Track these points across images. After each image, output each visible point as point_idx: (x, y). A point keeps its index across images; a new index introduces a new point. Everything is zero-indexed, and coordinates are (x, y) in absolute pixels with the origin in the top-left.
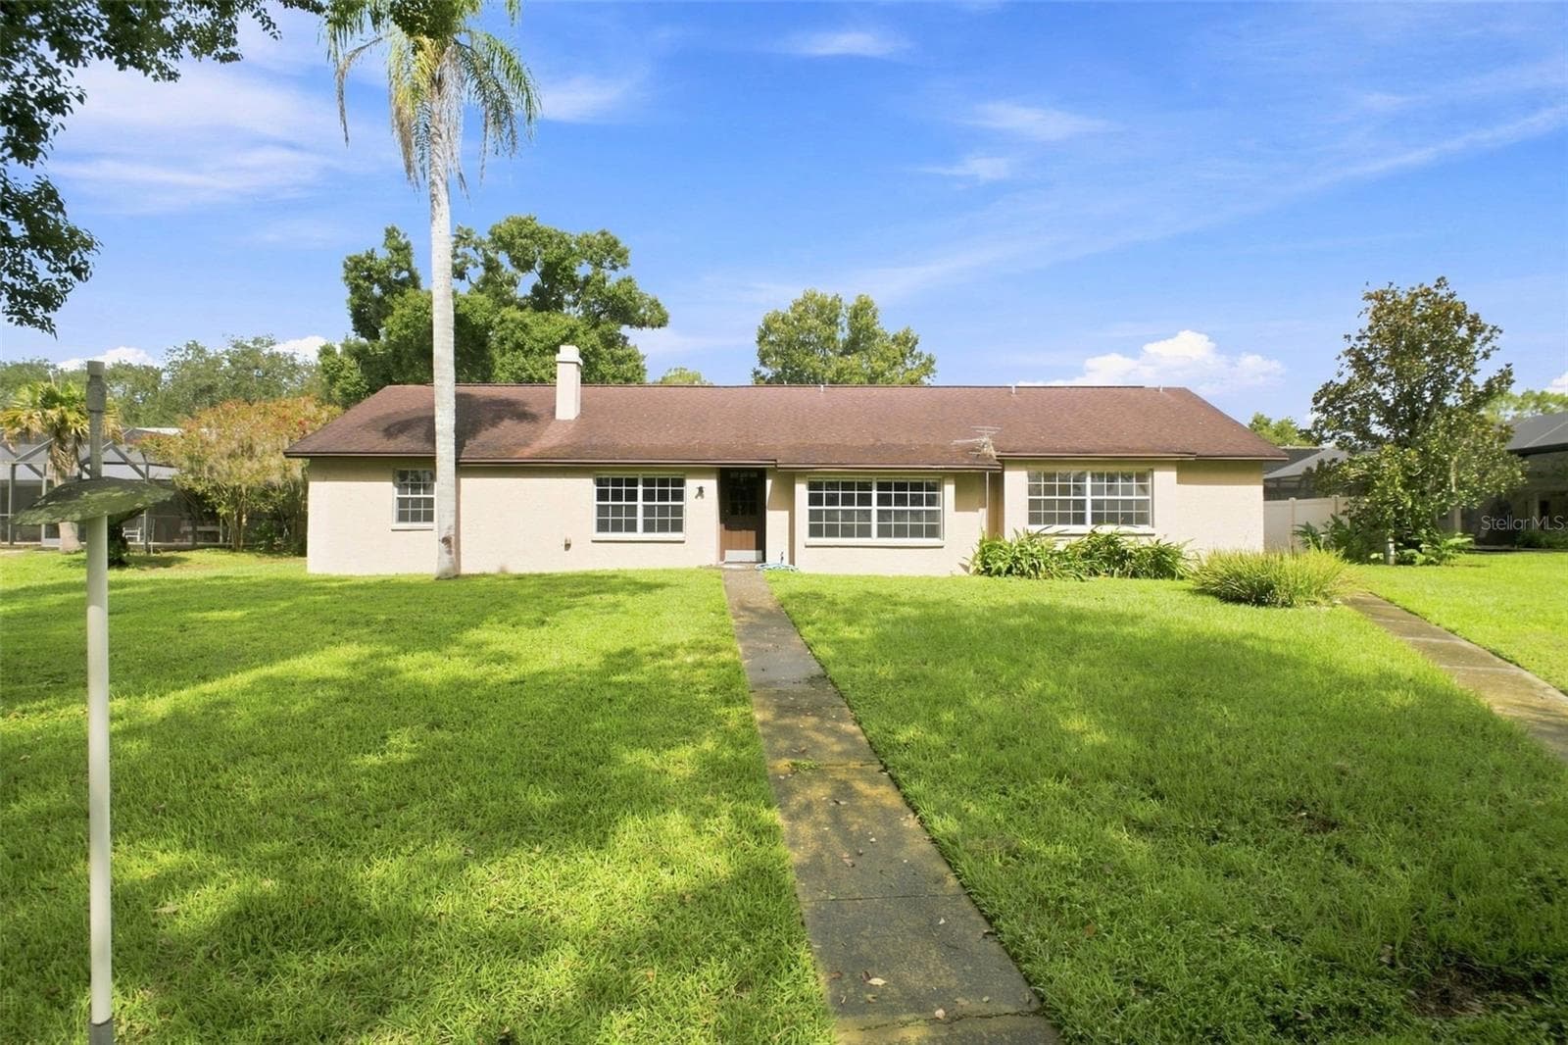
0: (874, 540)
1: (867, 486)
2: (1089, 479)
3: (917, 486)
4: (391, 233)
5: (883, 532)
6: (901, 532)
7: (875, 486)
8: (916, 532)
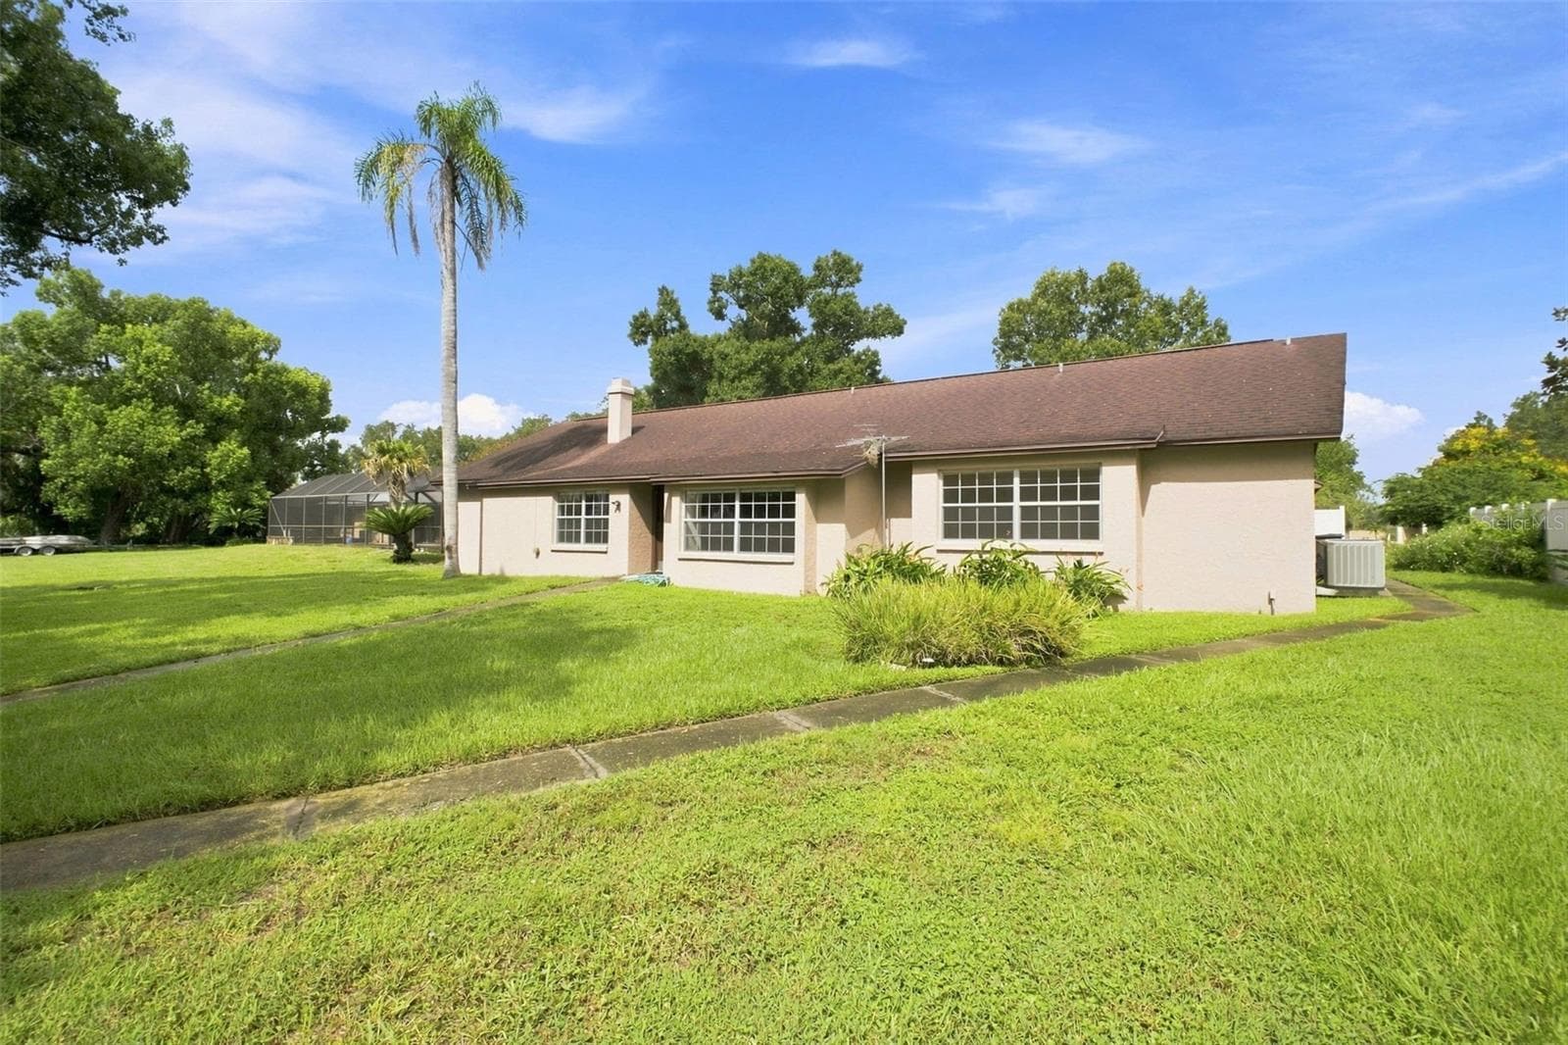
0: (736, 554)
1: (730, 498)
2: (1017, 480)
3: (775, 497)
4: (663, 291)
5: (745, 546)
6: (760, 547)
7: (737, 497)
8: (774, 547)
